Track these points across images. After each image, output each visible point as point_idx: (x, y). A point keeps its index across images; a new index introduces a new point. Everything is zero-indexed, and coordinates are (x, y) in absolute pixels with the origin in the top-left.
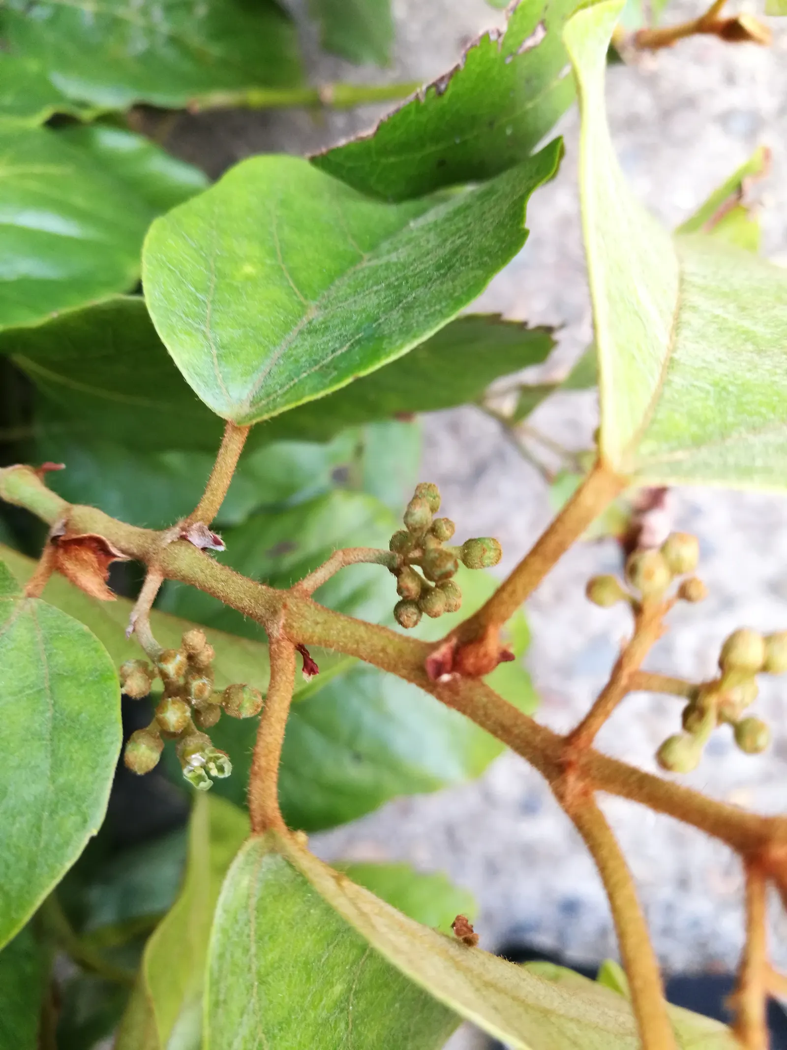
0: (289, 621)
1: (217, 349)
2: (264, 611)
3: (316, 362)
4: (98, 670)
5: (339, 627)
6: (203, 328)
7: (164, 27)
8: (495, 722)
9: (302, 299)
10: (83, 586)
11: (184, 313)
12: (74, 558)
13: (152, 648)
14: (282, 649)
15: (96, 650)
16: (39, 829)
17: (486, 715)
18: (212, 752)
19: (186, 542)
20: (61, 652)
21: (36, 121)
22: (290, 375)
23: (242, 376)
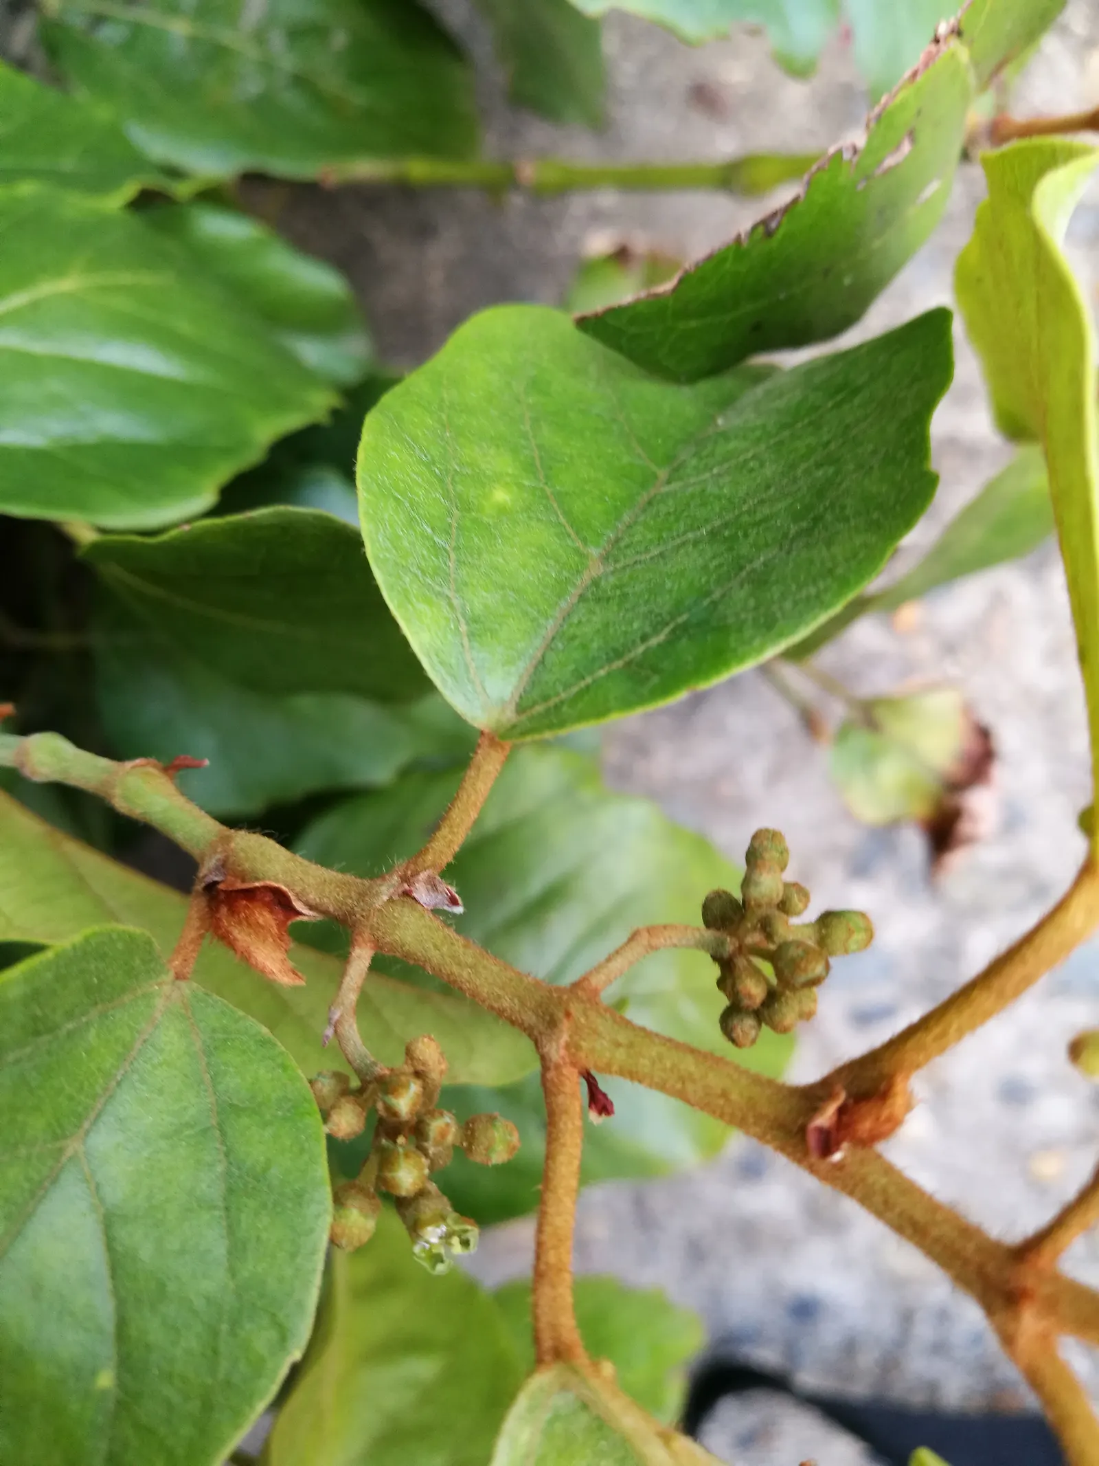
0: (576, 1038)
1: (467, 624)
2: (534, 1018)
3: (618, 654)
4: (290, 1100)
5: (654, 1054)
6: (447, 592)
7: (287, 62)
8: (901, 1214)
9: (579, 544)
10: (260, 966)
11: (419, 568)
12: (245, 923)
13: (361, 1061)
14: (563, 1078)
15: (284, 1067)
16: (215, 1352)
17: (886, 1202)
18: (456, 1222)
19: (410, 900)
20: (231, 1069)
21: (115, 201)
22: (576, 670)
23: (503, 665)
